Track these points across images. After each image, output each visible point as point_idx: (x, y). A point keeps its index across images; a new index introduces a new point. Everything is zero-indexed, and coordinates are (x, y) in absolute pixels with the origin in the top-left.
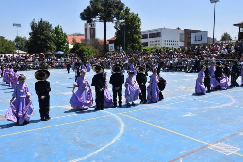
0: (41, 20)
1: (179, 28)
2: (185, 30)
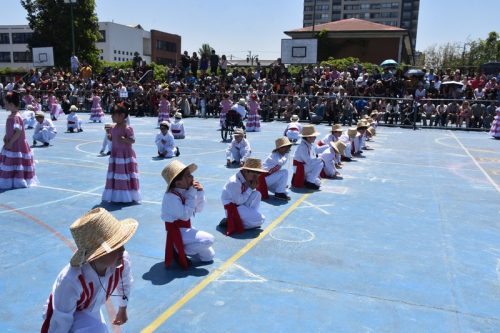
1: (139, 27)
2: (152, 31)
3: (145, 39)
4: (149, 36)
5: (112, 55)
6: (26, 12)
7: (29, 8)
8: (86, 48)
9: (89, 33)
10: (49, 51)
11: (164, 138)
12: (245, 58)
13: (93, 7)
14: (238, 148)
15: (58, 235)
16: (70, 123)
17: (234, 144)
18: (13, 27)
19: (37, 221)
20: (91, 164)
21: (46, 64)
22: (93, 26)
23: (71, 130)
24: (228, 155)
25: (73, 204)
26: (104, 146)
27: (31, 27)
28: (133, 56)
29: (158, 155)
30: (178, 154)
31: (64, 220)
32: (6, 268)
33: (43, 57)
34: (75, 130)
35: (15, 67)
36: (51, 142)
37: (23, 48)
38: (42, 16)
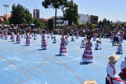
0: (19, 4)
1: (88, 15)
2: (91, 16)
3: (89, 18)
4: (90, 17)
5: (81, 22)
6: (63, 13)
7: (64, 12)
8: (75, 20)
9: (76, 17)
10: (67, 21)
11: (97, 44)
12: (117, 21)
13: (77, 11)
14: (119, 48)
15: (73, 71)
16: (72, 39)
17: (118, 47)
18: (60, 16)
19: (67, 66)
20: (78, 50)
21: (66, 24)
22: (77, 15)
23: (72, 41)
24: (116, 50)
25: (75, 62)
26: (81, 45)
27: (64, 16)
28: (87, 22)
29: (95, 49)
30: (101, 49)
31: (73, 66)
32: (61, 79)
33: (66, 23)
34: (73, 40)
35: (60, 25)
36: (68, 44)
37: (62, 21)
38: (66, 14)
